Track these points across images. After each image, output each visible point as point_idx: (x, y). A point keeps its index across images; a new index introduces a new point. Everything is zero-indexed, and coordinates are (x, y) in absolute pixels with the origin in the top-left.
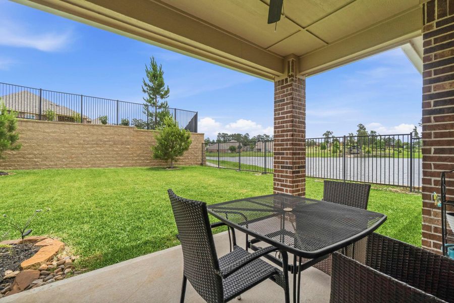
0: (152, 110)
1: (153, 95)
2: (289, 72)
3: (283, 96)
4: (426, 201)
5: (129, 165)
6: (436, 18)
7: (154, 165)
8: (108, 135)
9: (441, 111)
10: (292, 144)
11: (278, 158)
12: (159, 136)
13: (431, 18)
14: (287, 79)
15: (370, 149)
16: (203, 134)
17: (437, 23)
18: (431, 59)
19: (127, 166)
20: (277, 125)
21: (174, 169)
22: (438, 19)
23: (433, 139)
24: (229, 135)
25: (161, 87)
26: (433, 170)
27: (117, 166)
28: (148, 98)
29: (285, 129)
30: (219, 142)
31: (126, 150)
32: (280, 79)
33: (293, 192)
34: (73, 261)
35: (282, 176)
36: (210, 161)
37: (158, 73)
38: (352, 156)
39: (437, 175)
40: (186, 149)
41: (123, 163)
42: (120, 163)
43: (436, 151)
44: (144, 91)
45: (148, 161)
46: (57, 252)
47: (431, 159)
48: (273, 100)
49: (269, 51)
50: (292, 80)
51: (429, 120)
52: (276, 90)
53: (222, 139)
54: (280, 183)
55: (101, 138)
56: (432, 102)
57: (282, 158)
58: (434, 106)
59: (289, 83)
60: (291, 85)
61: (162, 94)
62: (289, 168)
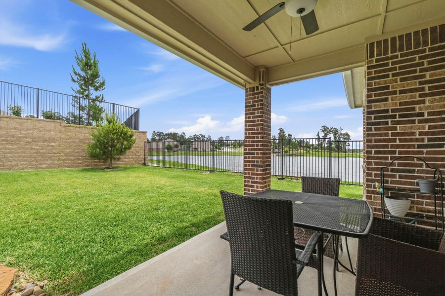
0: (84, 103)
1: (85, 86)
2: (260, 81)
3: (254, 102)
4: (369, 189)
5: (54, 166)
6: (375, 55)
7: (88, 166)
8: (23, 129)
9: (379, 123)
10: (262, 145)
11: (249, 158)
12: (96, 133)
13: (372, 56)
14: (257, 87)
15: (288, 150)
16: (146, 133)
17: (376, 59)
18: (372, 86)
19: (51, 167)
20: (248, 128)
21: (114, 169)
22: (377, 56)
23: (373, 144)
24: (165, 133)
25: (96, 78)
26: (373, 166)
27: (37, 168)
28: (79, 89)
29: (256, 131)
30: (154, 140)
31: (50, 148)
32: (251, 86)
33: (263, 188)
34: (42, 287)
35: (252, 174)
36: (153, 161)
37: (92, 62)
38: (275, 155)
39: (377, 169)
40: (129, 148)
41: (45, 164)
42: (41, 164)
43: (376, 152)
44: (73, 80)
45: (80, 162)
46: (12, 281)
47: (372, 158)
48: (244, 105)
49: (245, 59)
50: (263, 88)
51: (370, 130)
52: (247, 96)
53: (157, 138)
54: (250, 180)
55: (13, 132)
56: (373, 116)
57: (253, 158)
58: (374, 119)
59: (259, 91)
60: (261, 93)
61: (95, 85)
62: (259, 166)
